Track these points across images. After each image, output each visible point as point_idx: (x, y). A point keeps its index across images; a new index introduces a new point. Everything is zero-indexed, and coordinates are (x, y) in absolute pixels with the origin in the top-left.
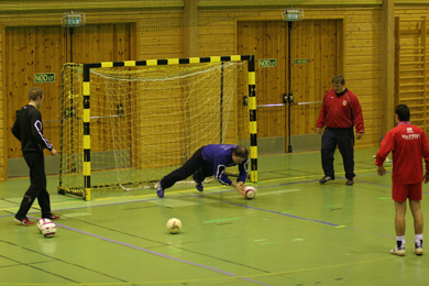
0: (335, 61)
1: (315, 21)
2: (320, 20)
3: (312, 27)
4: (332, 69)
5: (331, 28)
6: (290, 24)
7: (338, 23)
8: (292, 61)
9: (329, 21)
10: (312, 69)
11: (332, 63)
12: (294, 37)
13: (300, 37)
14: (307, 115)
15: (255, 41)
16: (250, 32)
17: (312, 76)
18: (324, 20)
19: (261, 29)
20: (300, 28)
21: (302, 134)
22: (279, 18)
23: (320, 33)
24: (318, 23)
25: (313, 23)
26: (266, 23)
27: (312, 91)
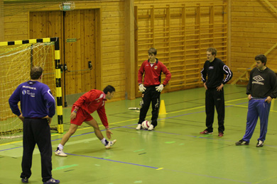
0: (94, 39)
1: (81, 10)
2: (84, 10)
3: (79, 15)
4: (92, 45)
5: (91, 15)
6: (64, 13)
7: (96, 12)
8: (66, 40)
9: (90, 10)
10: (79, 45)
11: (92, 41)
12: (67, 22)
13: (71, 22)
14: (76, 79)
15: (41, 26)
16: (38, 19)
17: (79, 51)
18: (86, 10)
19: (44, 17)
20: (71, 16)
21: (73, 93)
22: (57, 9)
23: (84, 19)
24: (83, 11)
25: (79, 12)
26: (48, 13)
27: (79, 61)
